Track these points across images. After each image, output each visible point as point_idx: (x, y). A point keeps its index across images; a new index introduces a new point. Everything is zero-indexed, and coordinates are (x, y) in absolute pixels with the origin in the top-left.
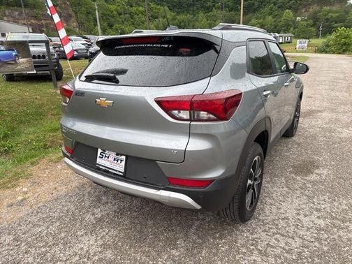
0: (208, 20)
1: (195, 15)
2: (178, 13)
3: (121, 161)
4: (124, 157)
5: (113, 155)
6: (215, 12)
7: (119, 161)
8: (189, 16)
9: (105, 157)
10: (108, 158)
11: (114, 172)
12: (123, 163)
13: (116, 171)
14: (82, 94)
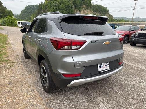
3: (108, 65)
5: (105, 64)
10: (103, 66)
14: (96, 41)
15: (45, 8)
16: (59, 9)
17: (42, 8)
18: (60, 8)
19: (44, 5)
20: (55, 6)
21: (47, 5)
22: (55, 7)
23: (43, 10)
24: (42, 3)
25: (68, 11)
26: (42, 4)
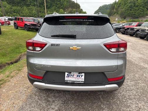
0: (28, 10)
1: (22, 8)
2: (13, 6)
3: (82, 76)
4: (83, 74)
5: (76, 74)
6: (31, 7)
7: (81, 77)
8: (19, 8)
9: (71, 76)
10: (73, 76)
11: (78, 82)
12: (83, 77)
13: (80, 81)
14: (58, 45)
15: (119, 7)
16: (134, 6)
17: (115, 6)
18: (136, 4)
19: (117, 3)
20: (130, 3)
21: (121, 3)
22: (130, 5)
23: (116, 9)
24: (116, 1)
25: (146, 6)
26: (115, 3)
